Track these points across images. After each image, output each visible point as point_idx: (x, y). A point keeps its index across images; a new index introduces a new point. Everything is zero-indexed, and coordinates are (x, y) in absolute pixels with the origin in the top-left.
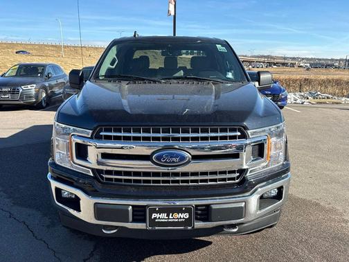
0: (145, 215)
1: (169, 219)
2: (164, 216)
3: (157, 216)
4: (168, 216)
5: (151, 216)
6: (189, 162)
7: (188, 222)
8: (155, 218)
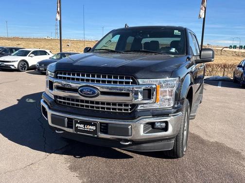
0: (72, 124)
1: (85, 128)
2: (82, 126)
3: (79, 125)
4: (84, 126)
5: (75, 125)
6: (97, 95)
7: (95, 132)
8: (78, 127)
